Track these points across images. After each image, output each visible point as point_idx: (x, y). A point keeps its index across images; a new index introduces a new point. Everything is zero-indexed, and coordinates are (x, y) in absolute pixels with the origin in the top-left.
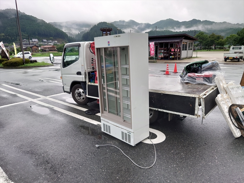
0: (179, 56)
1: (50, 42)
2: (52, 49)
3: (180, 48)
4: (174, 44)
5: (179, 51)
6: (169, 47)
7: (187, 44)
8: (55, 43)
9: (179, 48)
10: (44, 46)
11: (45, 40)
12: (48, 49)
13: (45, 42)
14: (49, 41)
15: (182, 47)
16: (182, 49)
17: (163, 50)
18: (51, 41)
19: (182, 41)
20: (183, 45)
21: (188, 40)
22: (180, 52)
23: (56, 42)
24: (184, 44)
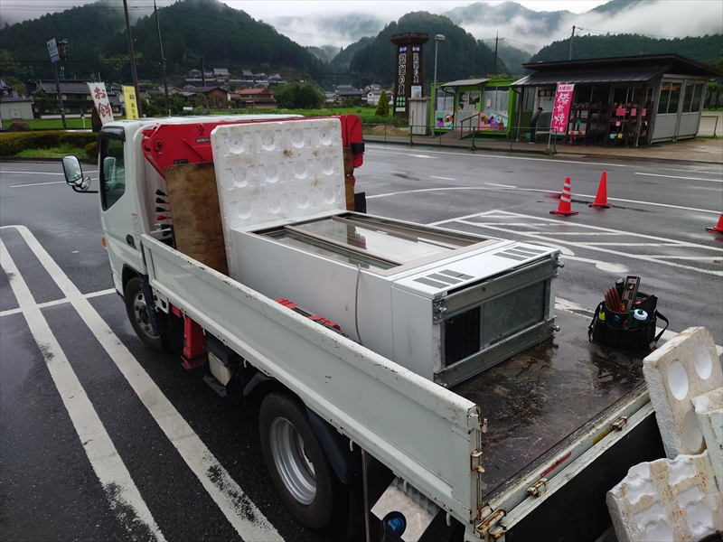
0: (644, 134)
1: (262, 78)
2: (263, 99)
3: (649, 106)
4: (631, 90)
5: (644, 114)
6: (611, 99)
7: (679, 90)
8: (273, 79)
9: (649, 102)
10: (243, 89)
11: (247, 73)
12: (251, 97)
13: (247, 78)
14: (258, 75)
15: (656, 99)
16: (657, 108)
17: (585, 109)
18: (263, 74)
19: (659, 78)
20: (665, 93)
21: (684, 77)
22: (649, 117)
23: (278, 76)
24: (668, 91)
